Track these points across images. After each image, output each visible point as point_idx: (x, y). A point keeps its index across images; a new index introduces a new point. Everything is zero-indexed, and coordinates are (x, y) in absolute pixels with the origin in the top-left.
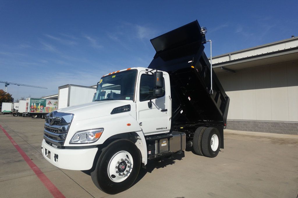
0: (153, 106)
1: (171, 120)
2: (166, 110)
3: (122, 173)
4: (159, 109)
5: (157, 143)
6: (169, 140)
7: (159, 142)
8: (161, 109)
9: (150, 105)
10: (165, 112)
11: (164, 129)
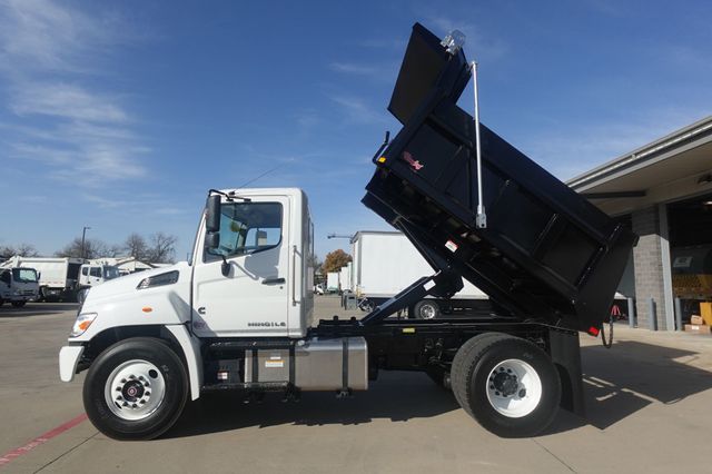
0: (237, 271)
1: (298, 305)
2: (282, 281)
3: (130, 403)
4: (257, 279)
5: (251, 359)
6: (292, 354)
7: (255, 355)
8: (261, 279)
9: (227, 270)
10: (278, 286)
11: (275, 327)
